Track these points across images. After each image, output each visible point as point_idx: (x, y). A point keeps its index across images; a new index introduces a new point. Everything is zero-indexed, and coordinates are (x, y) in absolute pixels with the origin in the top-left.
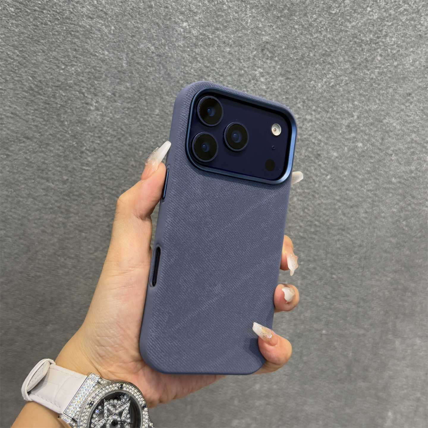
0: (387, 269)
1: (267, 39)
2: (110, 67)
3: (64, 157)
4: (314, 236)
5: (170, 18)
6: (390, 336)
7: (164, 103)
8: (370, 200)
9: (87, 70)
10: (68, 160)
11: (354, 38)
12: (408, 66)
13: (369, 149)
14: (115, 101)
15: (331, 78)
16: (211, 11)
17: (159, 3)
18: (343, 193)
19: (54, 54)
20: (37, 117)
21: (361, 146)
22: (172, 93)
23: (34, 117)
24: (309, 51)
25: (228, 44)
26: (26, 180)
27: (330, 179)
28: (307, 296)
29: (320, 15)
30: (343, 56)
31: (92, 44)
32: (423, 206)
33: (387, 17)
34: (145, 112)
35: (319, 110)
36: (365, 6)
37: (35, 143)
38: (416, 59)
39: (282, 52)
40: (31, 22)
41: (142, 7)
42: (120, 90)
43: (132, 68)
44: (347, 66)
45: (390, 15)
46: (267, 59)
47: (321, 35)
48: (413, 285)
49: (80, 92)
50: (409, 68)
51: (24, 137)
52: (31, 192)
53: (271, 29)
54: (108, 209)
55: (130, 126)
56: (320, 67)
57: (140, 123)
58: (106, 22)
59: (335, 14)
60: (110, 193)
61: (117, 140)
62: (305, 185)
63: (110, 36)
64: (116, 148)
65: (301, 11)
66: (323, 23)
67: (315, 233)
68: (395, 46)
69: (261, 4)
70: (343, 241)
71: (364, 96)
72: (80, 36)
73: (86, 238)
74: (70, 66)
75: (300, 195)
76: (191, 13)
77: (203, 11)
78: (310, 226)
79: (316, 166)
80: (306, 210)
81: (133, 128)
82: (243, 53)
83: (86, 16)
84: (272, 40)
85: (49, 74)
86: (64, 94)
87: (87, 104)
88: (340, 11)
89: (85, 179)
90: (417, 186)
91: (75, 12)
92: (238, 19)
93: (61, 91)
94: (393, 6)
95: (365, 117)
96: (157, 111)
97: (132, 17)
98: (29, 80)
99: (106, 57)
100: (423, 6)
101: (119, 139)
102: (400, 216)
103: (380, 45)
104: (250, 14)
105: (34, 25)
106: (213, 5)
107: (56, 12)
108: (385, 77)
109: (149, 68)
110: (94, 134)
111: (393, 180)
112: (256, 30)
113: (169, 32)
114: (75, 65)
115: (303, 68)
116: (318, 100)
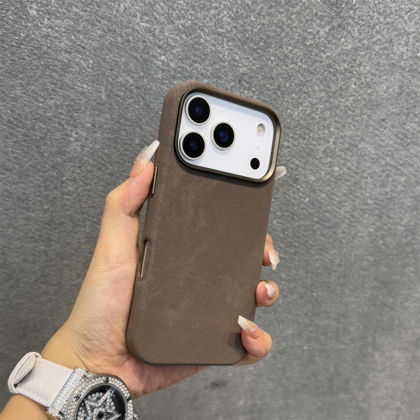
0: (366, 286)
1: (244, 71)
2: (90, 100)
3: (44, 187)
4: (294, 257)
5: (148, 52)
6: (370, 350)
7: (144, 133)
8: (347, 221)
9: (66, 103)
10: (48, 190)
11: (328, 68)
12: (381, 93)
13: (345, 173)
14: (95, 132)
15: (307, 107)
16: (188, 44)
17: (137, 37)
18: (321, 215)
19: (33, 87)
20: (16, 149)
21: (337, 171)
22: (152, 123)
23: (13, 149)
24: (286, 82)
25: (206, 76)
26: (6, 210)
27: (309, 202)
28: (288, 314)
29: (295, 47)
30: (318, 85)
31: (71, 77)
32: (399, 225)
33: (361, 47)
34: (125, 141)
35: (296, 136)
36: (339, 37)
37: (15, 174)
38: (389, 86)
39: (259, 83)
40: (8, 57)
41: (119, 42)
42: (100, 121)
43: (112, 100)
44: (323, 94)
45: (364, 45)
46: (245, 89)
47: (296, 66)
48: (391, 300)
49: (60, 124)
50: (383, 95)
51: (4, 169)
52: (12, 222)
53: (248, 61)
54: (89, 236)
55: (111, 155)
56: (296, 96)
57: (120, 153)
58: (84, 57)
59: (310, 45)
60: (91, 221)
61: (97, 170)
62: (284, 208)
63: (89, 70)
64: (97, 177)
65: (277, 43)
66: (298, 54)
67: (295, 254)
68: (369, 75)
69: (237, 37)
70: (322, 260)
71: (339, 123)
72: (59, 70)
73: (67, 265)
74: (48, 99)
75: (280, 217)
76: (169, 47)
77: (181, 45)
78: (290, 247)
79: (295, 190)
80: (286, 232)
81: (114, 158)
82: (221, 84)
83: (64, 51)
84: (249, 71)
85: (28, 107)
86: (43, 127)
87: (67, 135)
88: (314, 42)
89: (66, 208)
90: (392, 207)
91: (53, 47)
92: (215, 52)
93: (40, 124)
94: (367, 36)
95: (340, 143)
96: (137, 141)
97: (110, 51)
98: (8, 113)
99: (86, 90)
100: (395, 36)
101: (100, 169)
102: (377, 235)
103: (354, 74)
104: (227, 47)
105: (12, 60)
106: (190, 39)
107: (34, 47)
108: (359, 104)
109: (128, 99)
110: (74, 164)
111: (370, 201)
112: (233, 62)
113: (147, 66)
114: (54, 98)
115: (279, 97)
116: (295, 127)
